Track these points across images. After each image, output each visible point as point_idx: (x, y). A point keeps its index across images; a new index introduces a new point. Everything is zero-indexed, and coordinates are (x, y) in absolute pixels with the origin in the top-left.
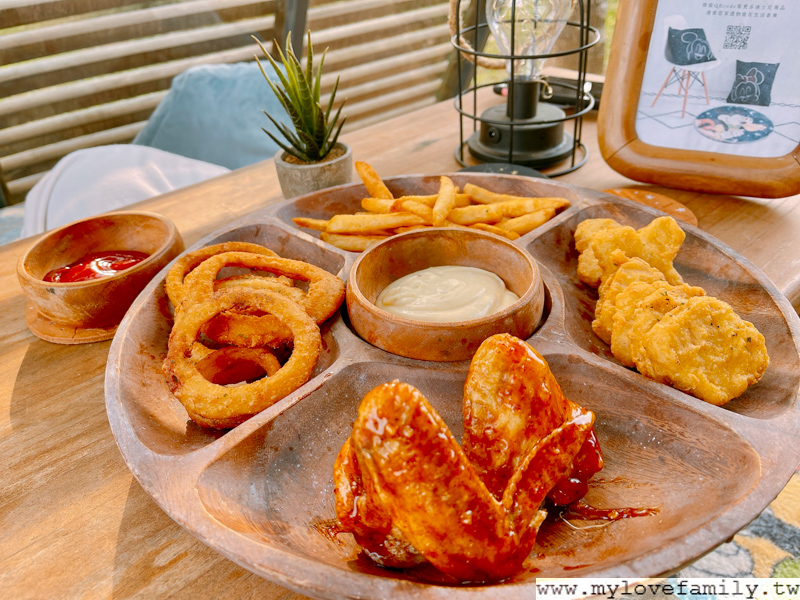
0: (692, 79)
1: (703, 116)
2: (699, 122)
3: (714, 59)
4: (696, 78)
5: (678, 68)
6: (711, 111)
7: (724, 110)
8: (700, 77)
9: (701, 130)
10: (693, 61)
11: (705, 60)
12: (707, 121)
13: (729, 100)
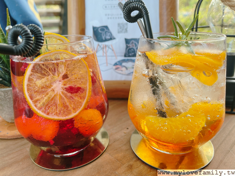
0: (107, 48)
1: (116, 64)
2: (114, 67)
3: (114, 39)
4: (109, 48)
5: (100, 44)
6: (119, 62)
7: (124, 61)
8: (110, 47)
9: (117, 71)
10: (106, 40)
11: (111, 39)
12: (118, 66)
13: (125, 56)
